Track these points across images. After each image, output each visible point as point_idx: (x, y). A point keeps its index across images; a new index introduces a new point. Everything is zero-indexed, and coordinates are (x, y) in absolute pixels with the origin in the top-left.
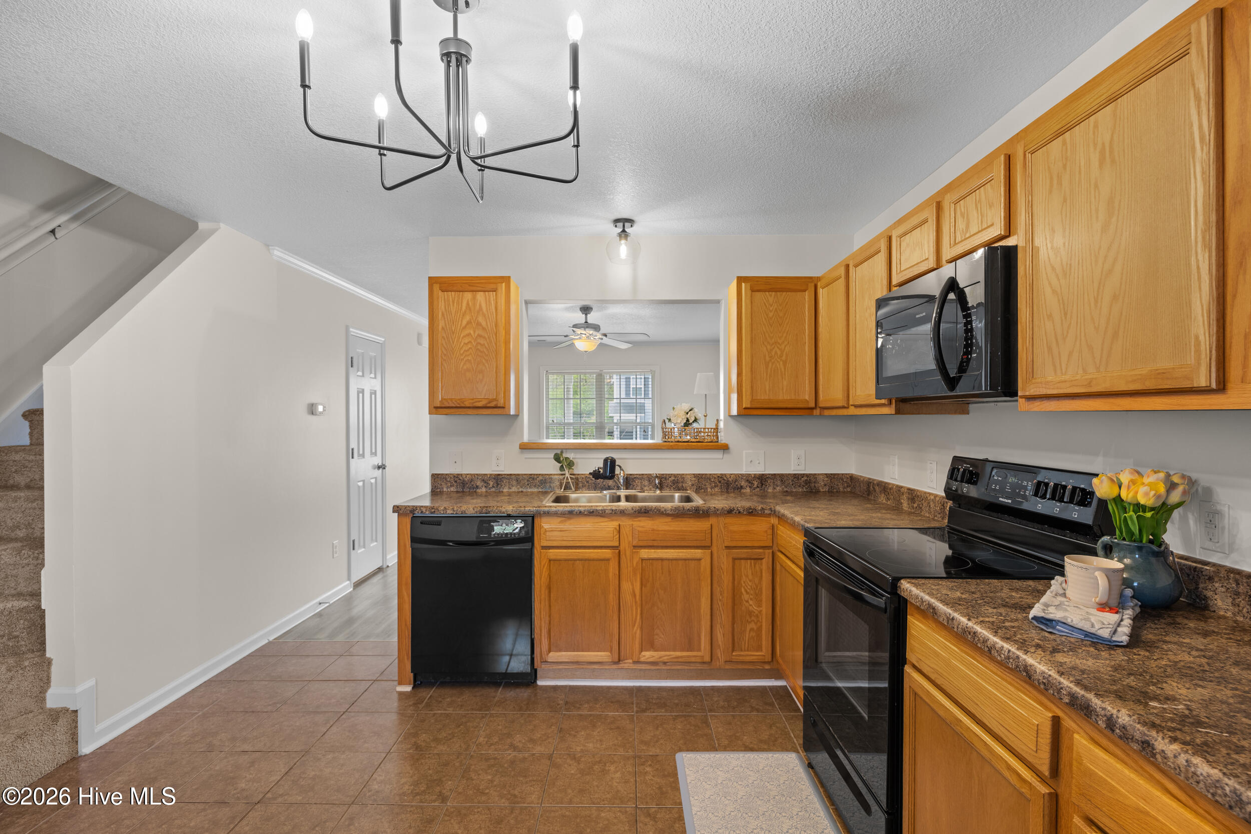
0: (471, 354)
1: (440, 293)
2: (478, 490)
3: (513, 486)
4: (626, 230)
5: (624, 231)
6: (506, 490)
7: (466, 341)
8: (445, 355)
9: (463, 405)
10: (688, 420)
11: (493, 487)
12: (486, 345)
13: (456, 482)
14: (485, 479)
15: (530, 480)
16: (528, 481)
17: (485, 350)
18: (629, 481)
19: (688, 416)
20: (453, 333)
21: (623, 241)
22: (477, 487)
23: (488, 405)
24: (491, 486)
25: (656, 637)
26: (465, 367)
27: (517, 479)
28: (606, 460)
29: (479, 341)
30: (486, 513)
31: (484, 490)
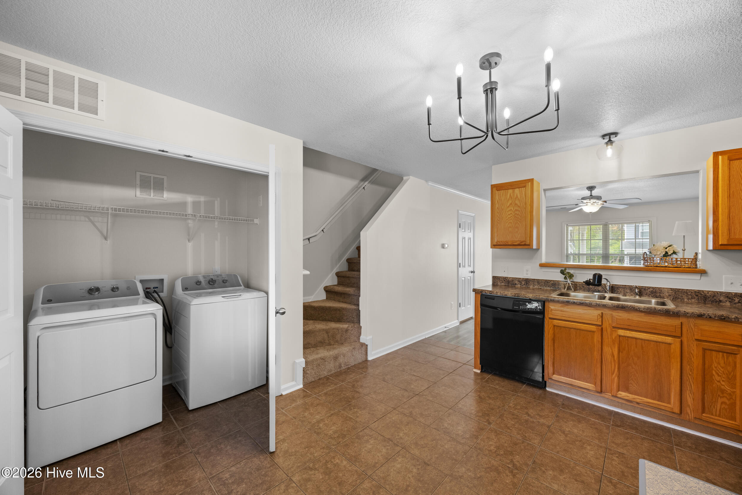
0: (512, 219)
1: (497, 192)
2: (516, 286)
3: (535, 285)
4: (611, 139)
5: (610, 140)
6: (531, 287)
7: (509, 213)
8: (499, 220)
9: (507, 244)
10: (666, 253)
11: (524, 285)
12: (520, 214)
13: (504, 281)
14: (520, 280)
15: (546, 283)
16: (544, 283)
17: (519, 217)
18: (613, 289)
19: (667, 250)
20: (503, 210)
21: (609, 147)
22: (516, 284)
23: (521, 244)
24: (523, 284)
25: (630, 385)
26: (508, 226)
27: (538, 281)
28: (595, 275)
29: (516, 212)
30: (518, 297)
31: (519, 286)
